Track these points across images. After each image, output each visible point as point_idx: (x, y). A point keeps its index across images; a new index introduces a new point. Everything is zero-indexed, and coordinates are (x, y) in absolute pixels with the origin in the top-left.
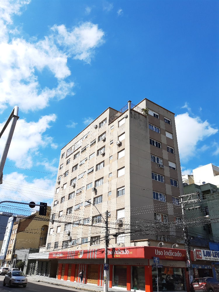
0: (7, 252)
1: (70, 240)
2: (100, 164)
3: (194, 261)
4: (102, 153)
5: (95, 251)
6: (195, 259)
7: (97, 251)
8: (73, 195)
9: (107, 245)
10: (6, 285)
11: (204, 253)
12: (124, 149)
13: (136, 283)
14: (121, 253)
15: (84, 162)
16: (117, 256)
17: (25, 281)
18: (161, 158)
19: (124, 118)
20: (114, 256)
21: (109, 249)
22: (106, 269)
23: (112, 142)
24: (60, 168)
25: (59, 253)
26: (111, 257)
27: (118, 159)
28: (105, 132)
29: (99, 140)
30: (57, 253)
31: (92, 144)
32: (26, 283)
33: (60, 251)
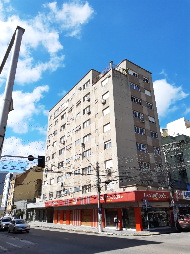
0: (7, 203)
1: (63, 190)
2: (86, 122)
3: (177, 201)
4: (88, 112)
5: (88, 198)
6: (178, 199)
7: (90, 197)
8: (63, 151)
9: (99, 192)
10: (11, 232)
11: (184, 194)
12: (109, 106)
13: (127, 223)
14: (113, 198)
15: (71, 121)
16: (109, 201)
17: (28, 227)
18: (142, 113)
19: (107, 78)
20: (107, 201)
21: (101, 195)
22: (100, 212)
23: (96, 101)
24: (50, 129)
25: (54, 202)
26: (104, 202)
27: (103, 116)
28: (89, 93)
29: (84, 101)
30: (52, 202)
31: (78, 104)
32: (29, 229)
33: (55, 200)
